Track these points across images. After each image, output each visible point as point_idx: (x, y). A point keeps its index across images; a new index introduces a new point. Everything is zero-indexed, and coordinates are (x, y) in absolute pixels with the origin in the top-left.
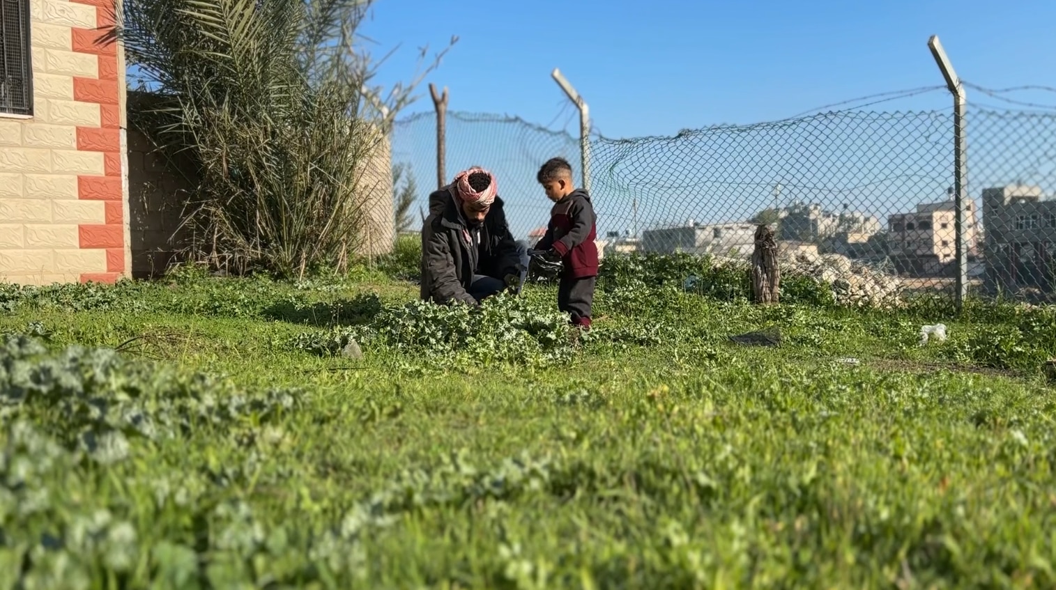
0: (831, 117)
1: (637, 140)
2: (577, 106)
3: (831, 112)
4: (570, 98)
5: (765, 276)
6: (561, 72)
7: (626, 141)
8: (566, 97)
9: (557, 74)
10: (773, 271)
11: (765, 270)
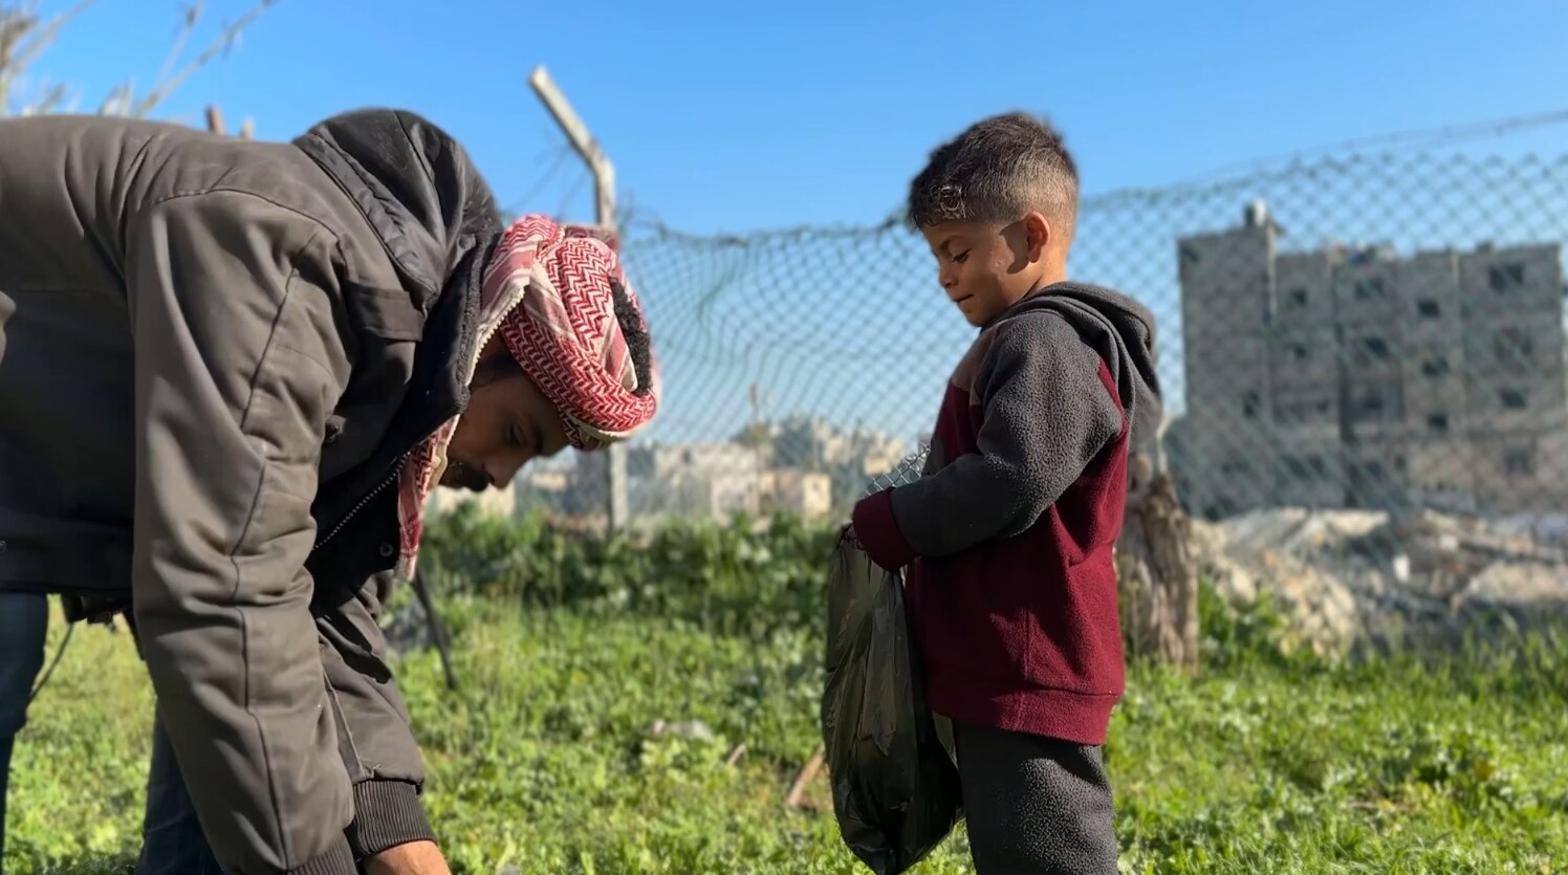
0: (1328, 175)
1: (766, 237)
2: (589, 163)
3: (1329, 163)
4: (573, 143)
5: (1162, 591)
6: (554, 76)
7: (732, 241)
8: (562, 140)
9: (541, 78)
10: (1183, 578)
11: (1158, 573)
